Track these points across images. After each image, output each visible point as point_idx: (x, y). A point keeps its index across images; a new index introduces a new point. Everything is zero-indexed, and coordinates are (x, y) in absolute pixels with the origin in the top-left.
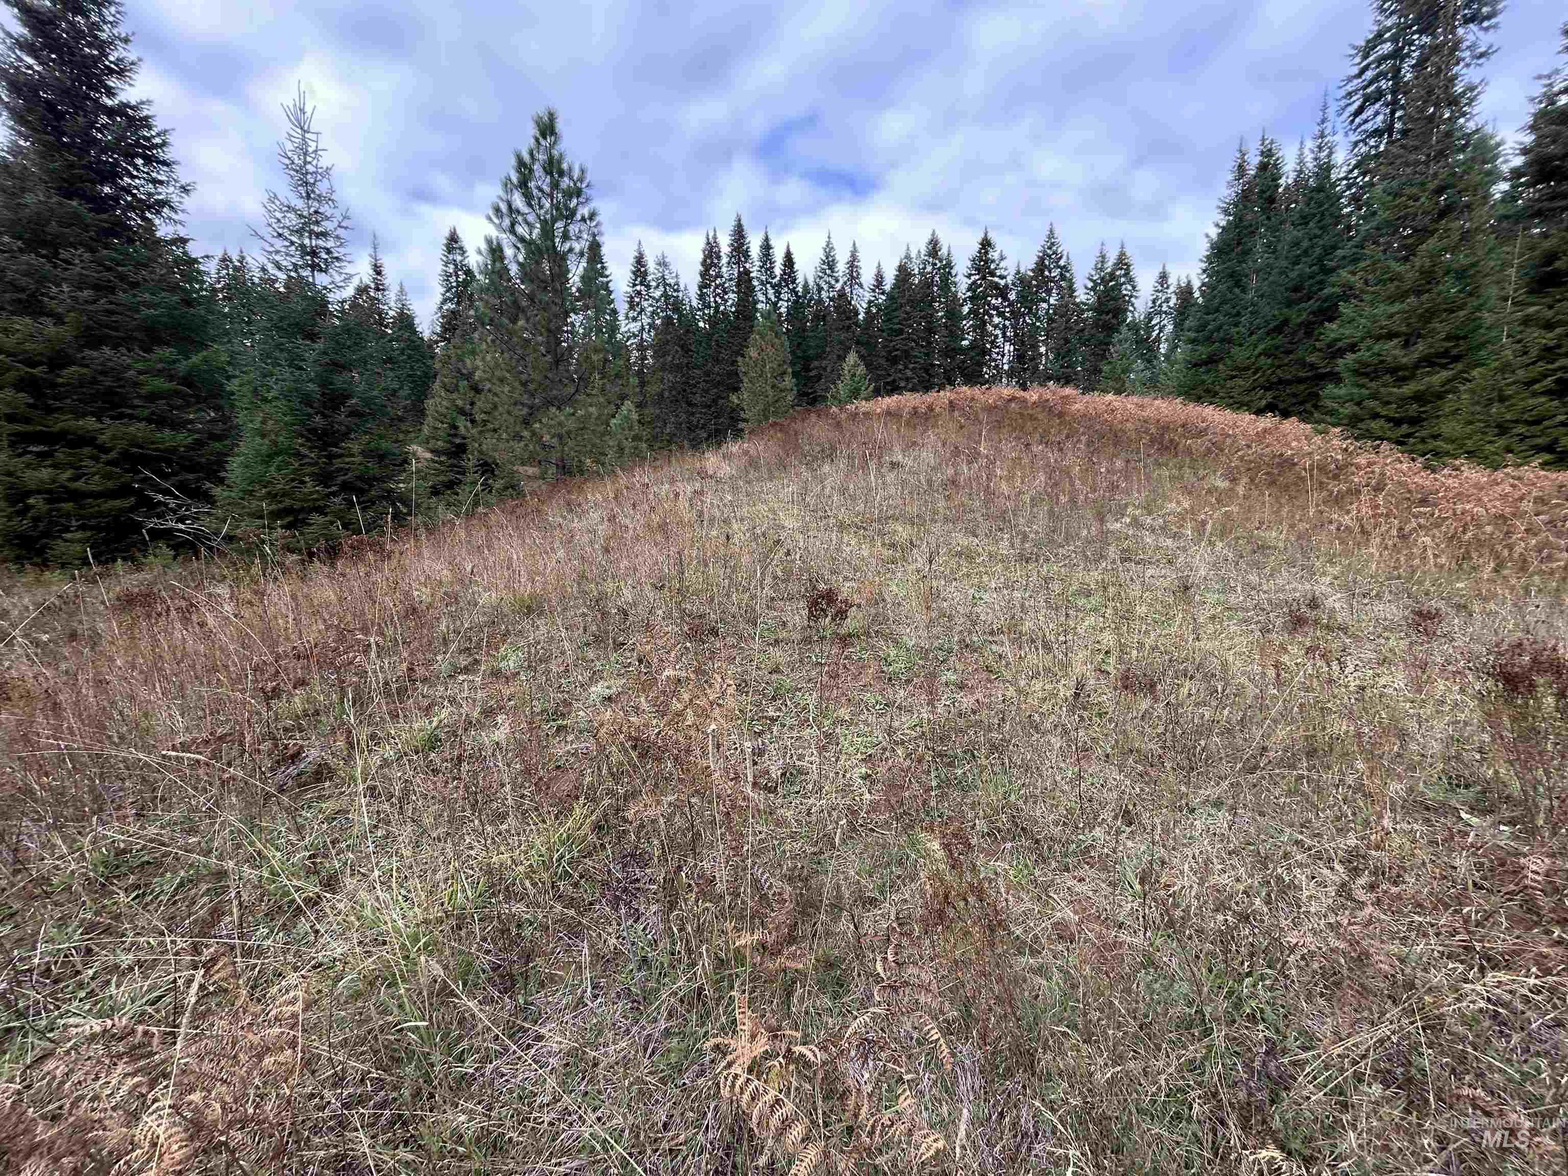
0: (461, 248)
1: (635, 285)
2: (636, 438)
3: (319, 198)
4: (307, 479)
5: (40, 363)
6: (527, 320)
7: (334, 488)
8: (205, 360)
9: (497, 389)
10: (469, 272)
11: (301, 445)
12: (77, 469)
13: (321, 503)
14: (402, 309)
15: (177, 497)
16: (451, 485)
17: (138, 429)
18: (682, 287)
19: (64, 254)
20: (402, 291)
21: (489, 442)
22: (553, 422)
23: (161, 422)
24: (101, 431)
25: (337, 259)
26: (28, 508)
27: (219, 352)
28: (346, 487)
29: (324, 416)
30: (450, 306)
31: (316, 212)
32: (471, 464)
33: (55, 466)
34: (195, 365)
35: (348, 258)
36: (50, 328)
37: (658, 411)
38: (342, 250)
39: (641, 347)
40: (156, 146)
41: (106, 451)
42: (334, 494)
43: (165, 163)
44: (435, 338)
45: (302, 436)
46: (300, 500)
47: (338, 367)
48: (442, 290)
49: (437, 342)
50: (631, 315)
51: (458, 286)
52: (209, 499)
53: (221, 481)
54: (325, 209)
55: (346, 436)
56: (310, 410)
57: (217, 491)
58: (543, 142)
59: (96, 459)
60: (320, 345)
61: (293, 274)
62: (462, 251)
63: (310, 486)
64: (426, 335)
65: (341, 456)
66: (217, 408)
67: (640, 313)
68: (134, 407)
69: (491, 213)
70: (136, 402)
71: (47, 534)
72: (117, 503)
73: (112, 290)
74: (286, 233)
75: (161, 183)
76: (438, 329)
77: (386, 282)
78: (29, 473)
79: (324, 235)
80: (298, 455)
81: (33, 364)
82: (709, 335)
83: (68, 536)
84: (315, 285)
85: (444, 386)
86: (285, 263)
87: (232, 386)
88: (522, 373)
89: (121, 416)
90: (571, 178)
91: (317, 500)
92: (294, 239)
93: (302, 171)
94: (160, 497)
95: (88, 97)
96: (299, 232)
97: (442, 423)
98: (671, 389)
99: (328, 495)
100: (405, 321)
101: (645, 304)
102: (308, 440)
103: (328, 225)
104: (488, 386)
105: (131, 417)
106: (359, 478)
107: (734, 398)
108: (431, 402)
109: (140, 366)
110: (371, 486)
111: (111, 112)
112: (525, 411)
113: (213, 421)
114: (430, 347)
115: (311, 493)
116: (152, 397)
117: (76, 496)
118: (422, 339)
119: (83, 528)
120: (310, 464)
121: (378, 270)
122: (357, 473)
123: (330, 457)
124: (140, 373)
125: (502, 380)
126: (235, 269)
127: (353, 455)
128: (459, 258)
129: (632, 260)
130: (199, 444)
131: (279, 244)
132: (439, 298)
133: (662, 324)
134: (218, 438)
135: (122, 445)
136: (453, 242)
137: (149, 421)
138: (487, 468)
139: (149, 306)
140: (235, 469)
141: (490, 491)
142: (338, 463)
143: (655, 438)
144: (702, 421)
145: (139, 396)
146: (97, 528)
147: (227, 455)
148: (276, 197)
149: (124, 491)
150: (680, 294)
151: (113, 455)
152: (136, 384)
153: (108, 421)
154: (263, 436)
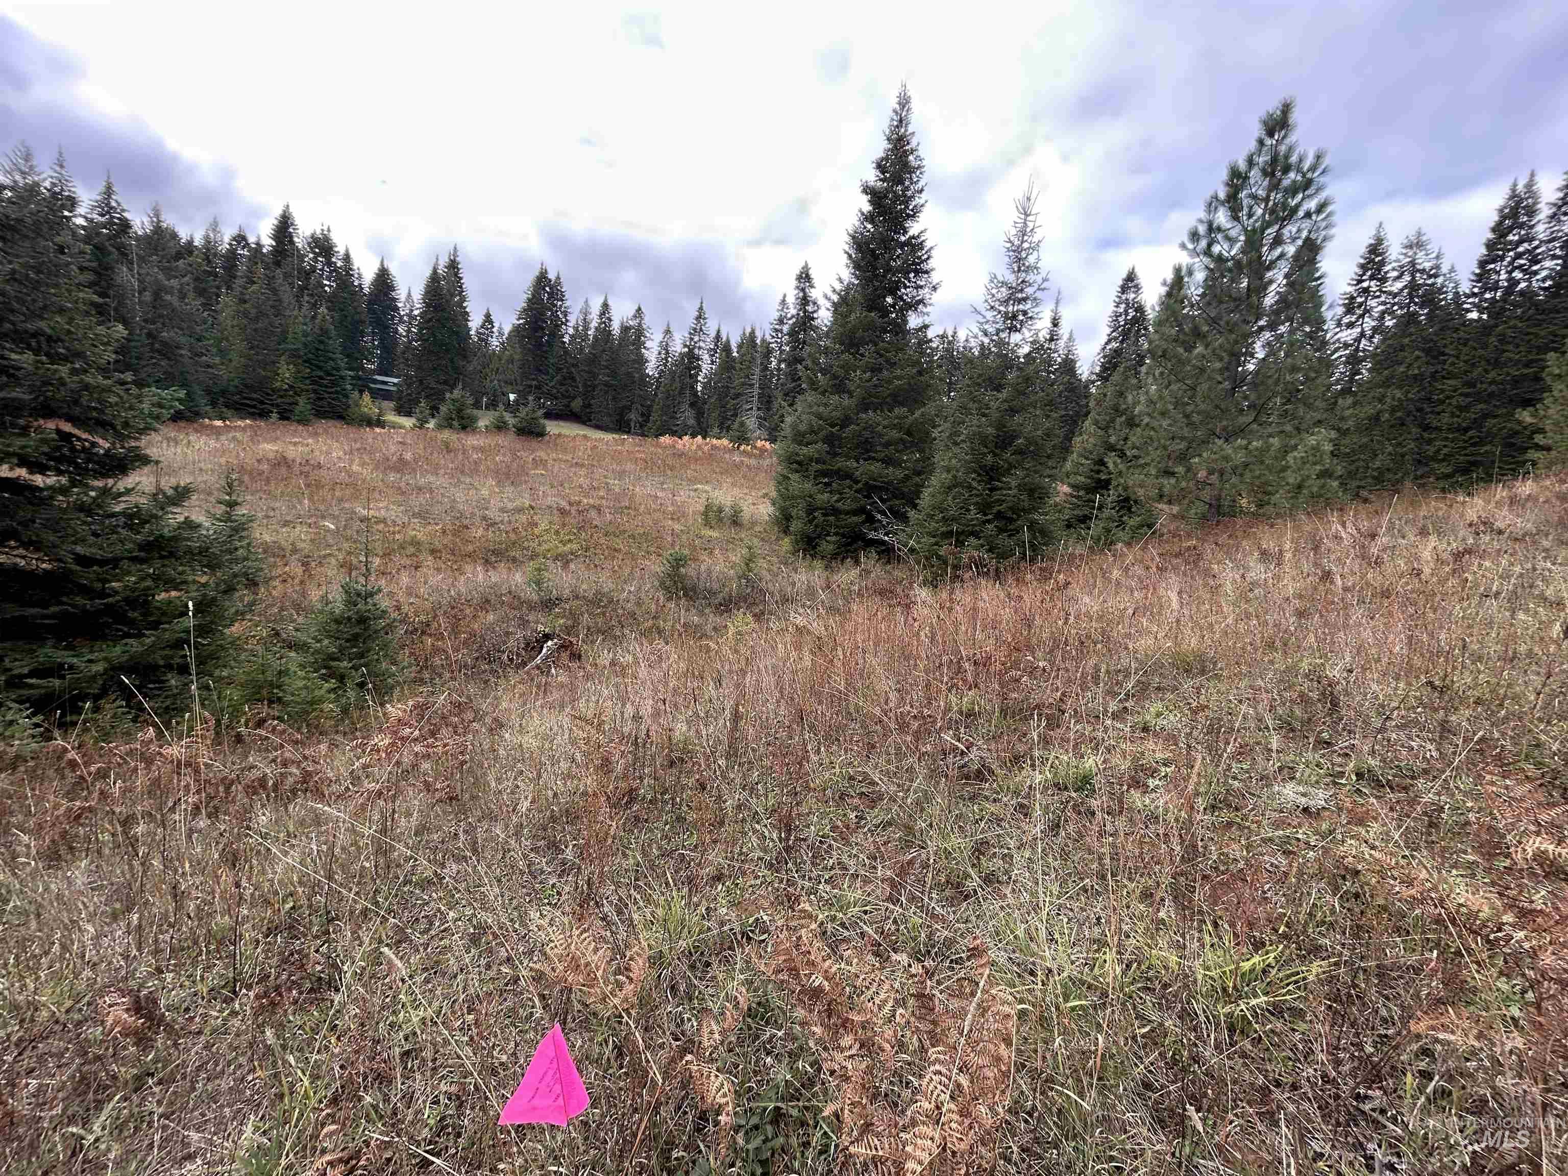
0: (1136, 286)
1: (1360, 282)
2: (1325, 474)
3: (1028, 269)
4: (972, 508)
5: (837, 425)
6: (1207, 346)
7: (990, 517)
8: (923, 415)
9: (1155, 424)
10: (1140, 309)
11: (973, 479)
12: (841, 494)
13: (977, 528)
14: (1067, 356)
15: (887, 517)
16: (1084, 520)
17: (875, 468)
18: (1445, 269)
19: (862, 351)
20: (1071, 339)
21: (1134, 479)
22: (1217, 456)
23: (888, 461)
24: (856, 469)
25: (1031, 318)
26: (815, 518)
27: (930, 409)
28: (999, 515)
29: (995, 455)
30: (1114, 345)
31: (1023, 282)
32: (1110, 499)
33: (831, 492)
34: (916, 419)
35: (1040, 316)
36: (846, 402)
37: (1365, 440)
38: (1036, 310)
39: (1354, 360)
40: (922, 262)
41: (857, 482)
42: (989, 521)
43: (927, 272)
44: (1094, 377)
45: (975, 472)
46: (964, 525)
47: (1013, 411)
48: (1108, 330)
49: (1093, 382)
50: (1346, 320)
51: (1126, 324)
52: (903, 518)
53: (915, 506)
54: (1031, 277)
55: (1008, 472)
56: (986, 450)
57: (912, 514)
58: (1268, 142)
59: (850, 487)
60: (1004, 395)
61: (995, 338)
62: (1137, 288)
63: (973, 514)
64: (1084, 377)
65: (1001, 488)
66: (921, 451)
67: (1362, 316)
68: (876, 452)
69: (1186, 239)
70: (878, 448)
71: (819, 537)
72: (855, 519)
73: (880, 370)
74: (997, 305)
75: (921, 287)
76: (1098, 369)
77: (1061, 332)
78: (819, 496)
79: (1025, 300)
80: (970, 488)
81: (833, 426)
82: (1484, 329)
83: (828, 538)
84: (1008, 343)
85: (1096, 423)
86: (990, 330)
87: (935, 433)
88: (1188, 404)
89: (870, 458)
90: (1299, 170)
91: (974, 525)
92: (1002, 308)
93: (1018, 250)
94: (879, 516)
95: (893, 240)
96: (1006, 302)
97: (1087, 459)
98: (1393, 410)
99: (984, 522)
100: (1069, 365)
101: (1372, 303)
102: (979, 475)
103: (1029, 291)
104: (1146, 420)
105: (874, 459)
106: (1011, 508)
107: (1526, 416)
108: (1079, 439)
109: (886, 423)
110: (1019, 516)
111: (902, 245)
112: (1183, 445)
113: (918, 460)
114: (1086, 387)
115: (972, 520)
116: (887, 445)
117: (836, 512)
118: (1080, 380)
119: (836, 534)
120: (977, 496)
121: (1055, 323)
122: (1010, 504)
123: (992, 490)
124: (884, 427)
125: (1163, 414)
126: (949, 343)
127: (1010, 489)
128: (1132, 296)
129: (1363, 249)
130: (907, 478)
131: (990, 315)
132: (1105, 339)
133: (1396, 326)
134: (919, 474)
135: (865, 478)
136: (1130, 282)
137: (883, 461)
138: (1126, 504)
139: (898, 378)
140: (926, 499)
141: (1124, 529)
142: (996, 496)
143: (1352, 475)
144: (1445, 451)
145: (880, 444)
146: (843, 536)
147: (922, 486)
148: (995, 277)
149: (861, 511)
150: (1440, 280)
151: (860, 485)
152: (881, 436)
153: (862, 462)
154: (948, 471)
